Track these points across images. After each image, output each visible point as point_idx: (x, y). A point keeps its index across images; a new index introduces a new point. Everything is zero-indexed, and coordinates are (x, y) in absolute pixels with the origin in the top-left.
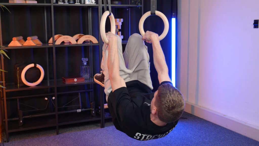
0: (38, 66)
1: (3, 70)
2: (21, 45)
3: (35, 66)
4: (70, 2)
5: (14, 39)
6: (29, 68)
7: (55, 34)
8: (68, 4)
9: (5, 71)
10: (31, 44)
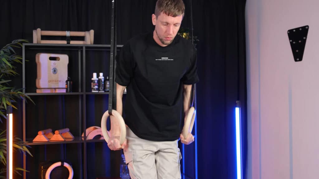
0: (66, 165)
1: (24, 169)
2: (47, 140)
3: (62, 165)
4: (106, 90)
5: (40, 133)
6: (54, 167)
7: (87, 127)
8: (103, 92)
9: (27, 171)
10: (59, 139)
